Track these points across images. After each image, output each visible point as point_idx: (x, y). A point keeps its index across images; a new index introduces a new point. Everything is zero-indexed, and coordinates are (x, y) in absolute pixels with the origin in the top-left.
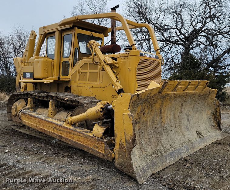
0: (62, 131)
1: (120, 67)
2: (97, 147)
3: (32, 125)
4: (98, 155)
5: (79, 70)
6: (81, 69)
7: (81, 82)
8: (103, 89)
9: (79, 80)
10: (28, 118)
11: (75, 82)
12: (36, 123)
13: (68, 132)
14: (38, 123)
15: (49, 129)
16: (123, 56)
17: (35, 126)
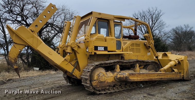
0: (162, 75)
2: (177, 76)
3: (141, 79)
4: (178, 79)
5: (129, 47)
10: (137, 76)
12: (144, 77)
13: (165, 75)
14: (147, 77)
15: (154, 77)
17: (144, 79)
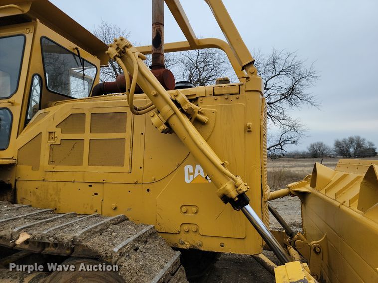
1: (212, 125)
5: (50, 133)
6: (58, 131)
7: (59, 168)
8: (146, 187)
9: (51, 162)
11: (36, 167)
16: (223, 93)
